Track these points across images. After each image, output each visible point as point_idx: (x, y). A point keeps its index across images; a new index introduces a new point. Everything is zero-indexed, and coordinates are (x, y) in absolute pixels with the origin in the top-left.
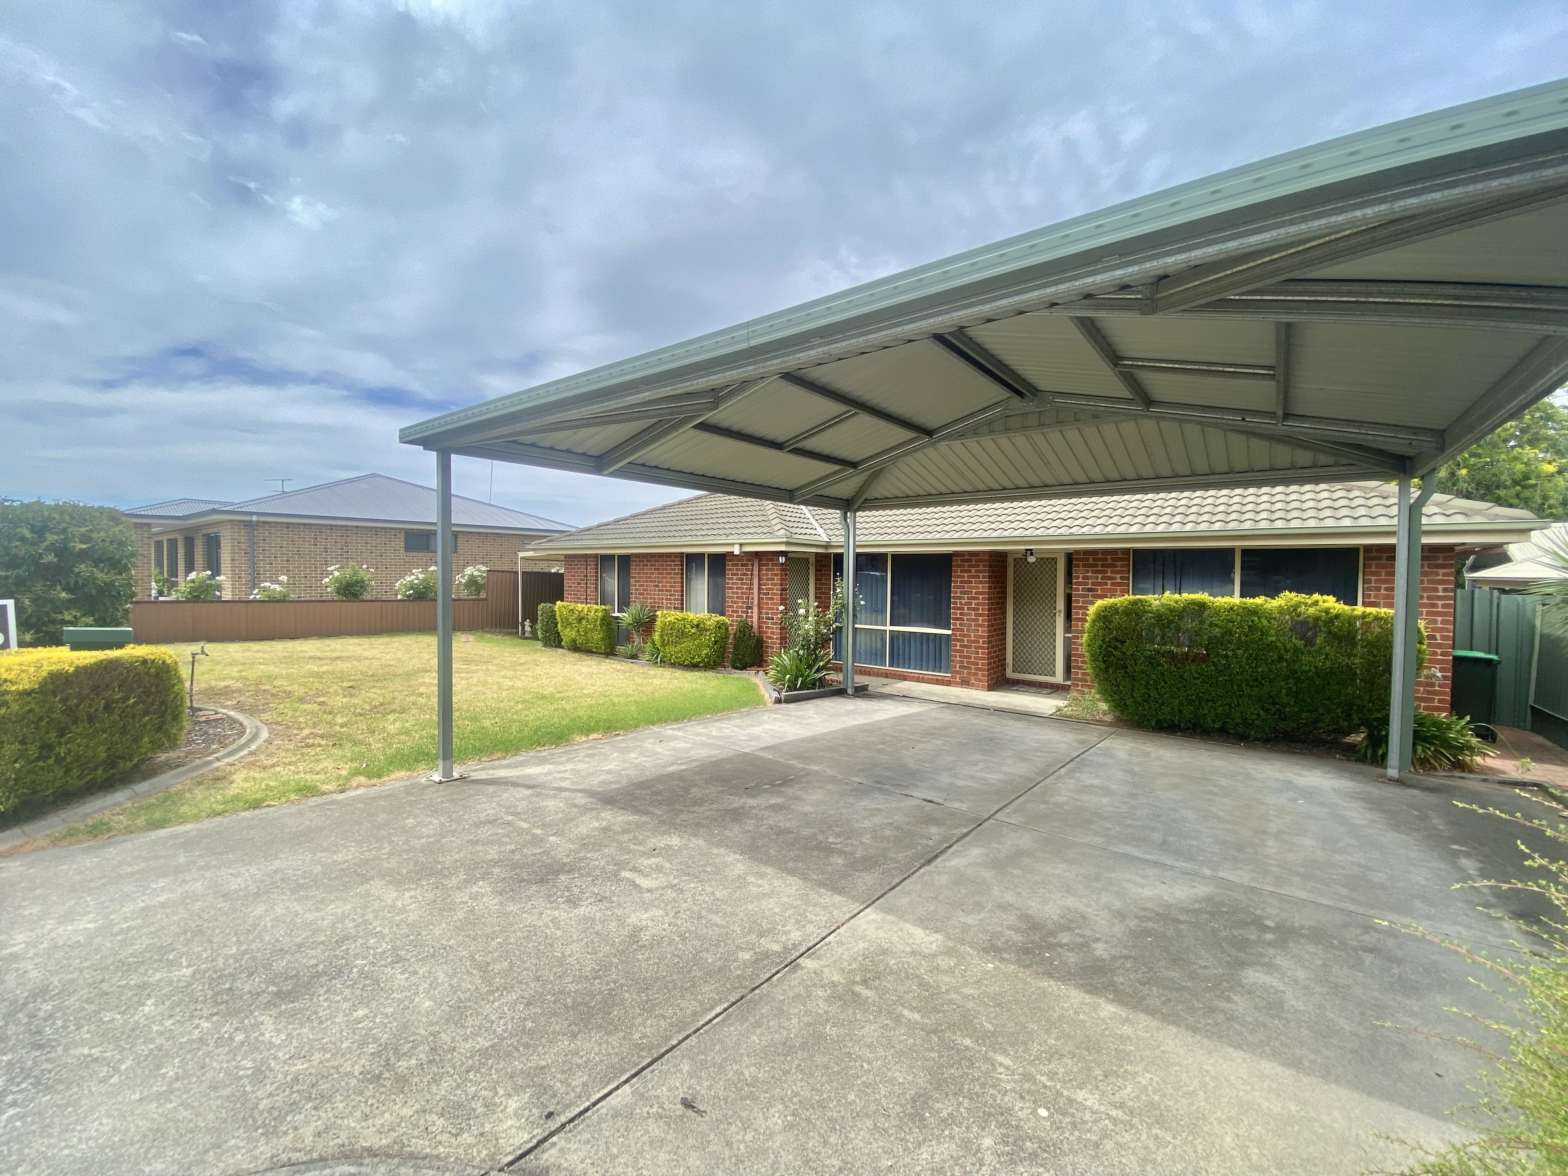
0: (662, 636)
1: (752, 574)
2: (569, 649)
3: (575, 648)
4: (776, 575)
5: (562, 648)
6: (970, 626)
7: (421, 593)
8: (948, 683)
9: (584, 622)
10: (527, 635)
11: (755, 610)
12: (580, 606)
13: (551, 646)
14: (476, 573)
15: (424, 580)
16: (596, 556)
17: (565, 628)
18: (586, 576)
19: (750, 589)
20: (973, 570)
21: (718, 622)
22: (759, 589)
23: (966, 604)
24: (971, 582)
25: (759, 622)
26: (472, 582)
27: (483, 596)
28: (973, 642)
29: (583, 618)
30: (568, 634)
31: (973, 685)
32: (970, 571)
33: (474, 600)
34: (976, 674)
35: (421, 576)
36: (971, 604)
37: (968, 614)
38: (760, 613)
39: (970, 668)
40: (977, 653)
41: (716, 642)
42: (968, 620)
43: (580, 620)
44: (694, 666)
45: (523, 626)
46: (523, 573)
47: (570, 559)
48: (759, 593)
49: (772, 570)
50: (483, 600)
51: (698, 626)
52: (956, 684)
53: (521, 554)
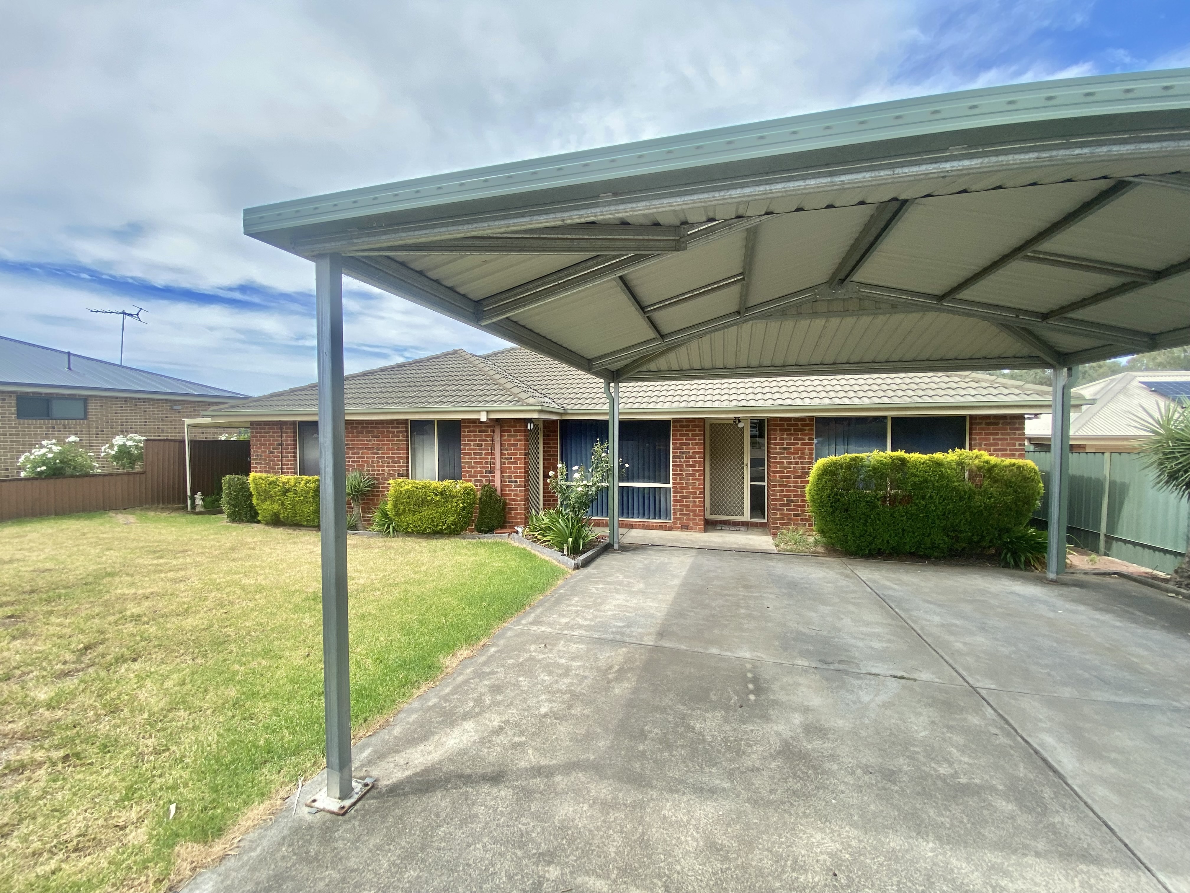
0: (395, 505)
1: (493, 440)
2: (268, 524)
3: (276, 521)
4: (520, 440)
5: (258, 522)
6: (688, 480)
7: (56, 469)
8: (670, 529)
9: (290, 495)
10: (198, 509)
11: (497, 475)
12: (284, 478)
13: (241, 521)
14: (130, 443)
15: (61, 453)
16: (294, 423)
17: (264, 501)
18: (282, 444)
19: (492, 454)
20: (690, 434)
21: (466, 489)
22: (501, 454)
23: (685, 462)
24: (689, 444)
25: (502, 486)
26: (124, 452)
27: (138, 468)
28: (691, 493)
29: (288, 490)
30: (265, 508)
31: (692, 529)
32: (688, 435)
33: (128, 474)
34: (694, 519)
35: (56, 449)
36: (689, 462)
37: (687, 471)
38: (502, 477)
39: (689, 515)
40: (695, 502)
41: (464, 508)
42: (687, 475)
43: (285, 492)
44: (437, 534)
45: (193, 500)
46: (191, 442)
47: (255, 426)
48: (501, 458)
49: (516, 436)
50: (141, 473)
51: (441, 494)
52: (677, 529)
53: (188, 421)
